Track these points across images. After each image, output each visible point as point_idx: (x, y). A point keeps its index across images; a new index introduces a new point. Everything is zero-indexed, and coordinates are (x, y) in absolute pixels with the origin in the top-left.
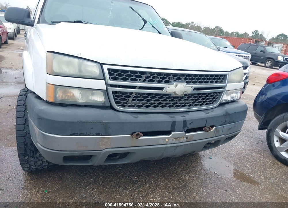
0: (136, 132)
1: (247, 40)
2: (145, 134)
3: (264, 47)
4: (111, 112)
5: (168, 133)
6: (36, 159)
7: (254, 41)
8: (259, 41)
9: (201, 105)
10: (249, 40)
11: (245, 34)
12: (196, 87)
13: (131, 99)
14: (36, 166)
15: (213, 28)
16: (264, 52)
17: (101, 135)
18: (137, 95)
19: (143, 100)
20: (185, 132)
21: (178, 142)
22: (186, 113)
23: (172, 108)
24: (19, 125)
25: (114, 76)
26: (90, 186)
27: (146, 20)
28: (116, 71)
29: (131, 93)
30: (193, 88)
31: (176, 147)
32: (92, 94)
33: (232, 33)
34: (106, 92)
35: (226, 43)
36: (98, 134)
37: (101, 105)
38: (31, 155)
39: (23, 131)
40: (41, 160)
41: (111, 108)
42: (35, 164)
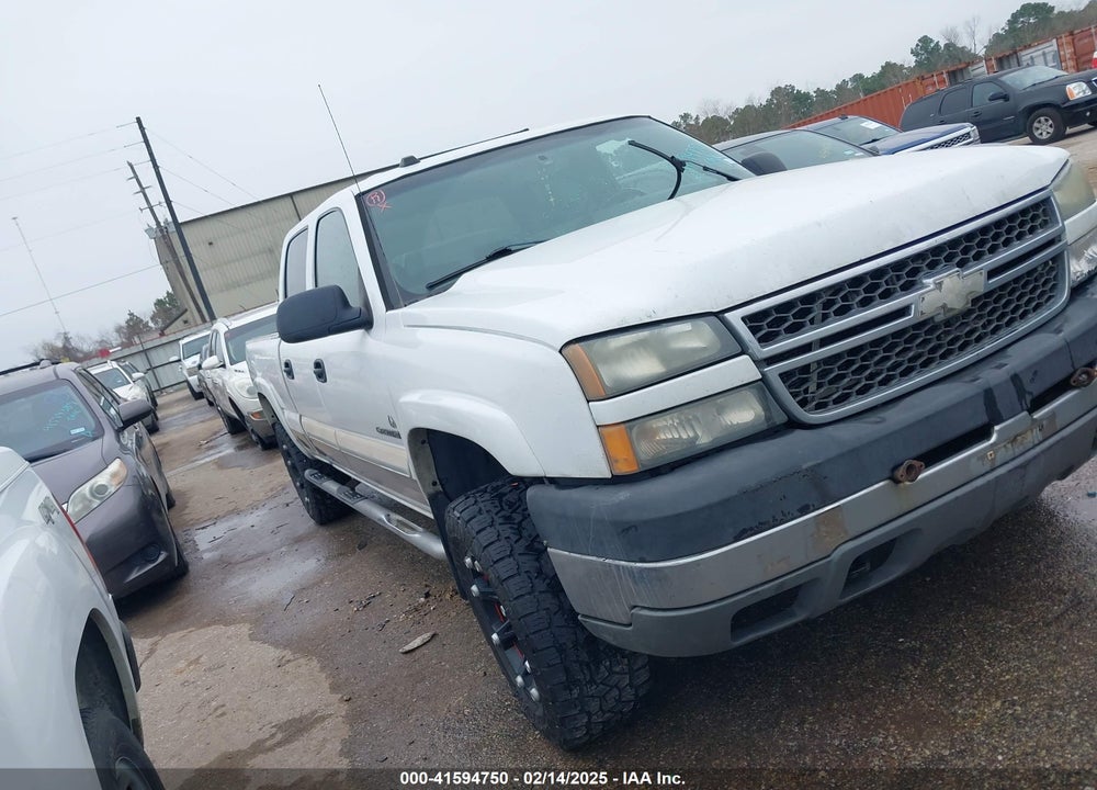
0: (902, 464)
1: (918, 84)
2: (931, 458)
3: (990, 81)
4: (798, 435)
5: (982, 433)
6: (601, 686)
7: (945, 76)
8: (961, 70)
9: (1023, 316)
10: (925, 82)
11: (889, 68)
12: (992, 267)
13: (812, 387)
14: (604, 713)
15: (764, 103)
16: (1006, 98)
17: (812, 508)
18: (823, 367)
19: (843, 376)
20: (1028, 410)
21: (1021, 449)
22: (1000, 354)
23: (951, 358)
24: (520, 600)
25: (763, 332)
26: (787, 715)
27: (681, 159)
28: (764, 314)
29: (805, 369)
30: (984, 273)
31: (1023, 466)
32: (721, 410)
33: (841, 88)
34: (762, 386)
35: (863, 125)
36: (804, 510)
37: (765, 427)
38: (585, 679)
39: (538, 611)
40: (616, 686)
41: (793, 424)
42: (601, 709)
